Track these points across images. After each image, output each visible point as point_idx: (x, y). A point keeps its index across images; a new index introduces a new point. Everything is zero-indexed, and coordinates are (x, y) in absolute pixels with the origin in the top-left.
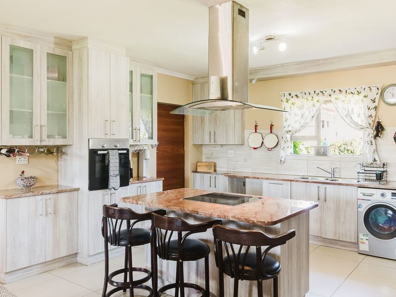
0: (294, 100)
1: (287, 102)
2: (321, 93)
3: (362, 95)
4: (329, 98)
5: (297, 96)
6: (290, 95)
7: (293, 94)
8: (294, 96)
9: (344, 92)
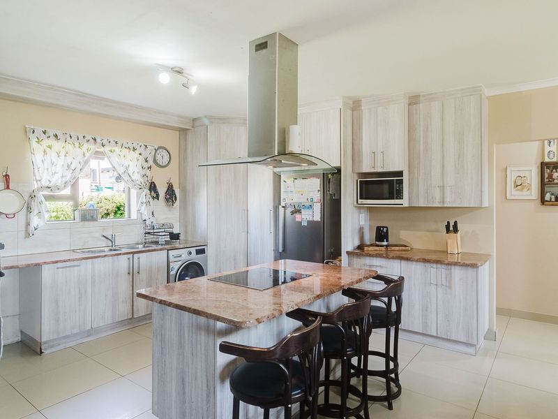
0: (52, 142)
1: (38, 142)
2: (92, 141)
3: (137, 152)
4: (102, 149)
5: (56, 136)
6: (44, 133)
7: (51, 133)
8: (52, 137)
9: (119, 145)
